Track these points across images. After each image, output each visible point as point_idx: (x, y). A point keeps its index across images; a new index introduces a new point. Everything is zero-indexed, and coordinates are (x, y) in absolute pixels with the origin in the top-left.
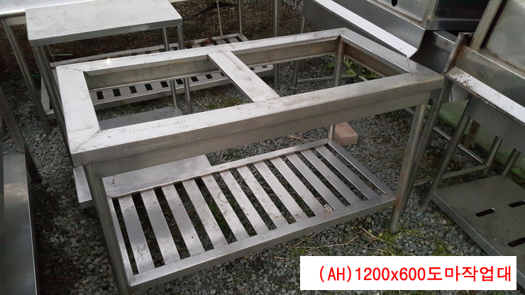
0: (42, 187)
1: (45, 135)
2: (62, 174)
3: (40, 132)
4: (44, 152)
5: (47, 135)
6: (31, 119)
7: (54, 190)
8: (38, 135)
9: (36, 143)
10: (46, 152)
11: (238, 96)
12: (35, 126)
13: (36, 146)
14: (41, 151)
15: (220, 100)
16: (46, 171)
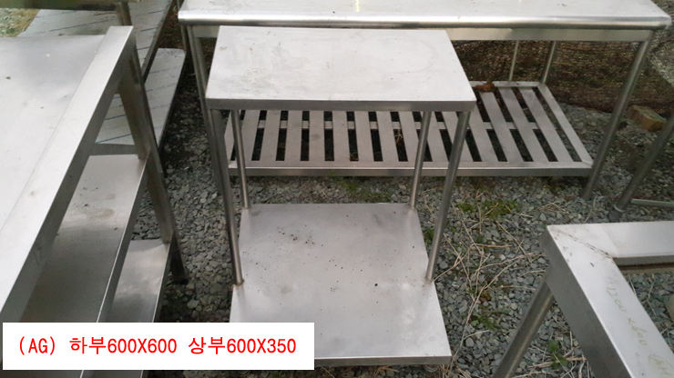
0: (185, 295)
1: (215, 195)
2: (218, 278)
3: (210, 189)
4: (207, 225)
5: (218, 195)
6: (204, 162)
7: (199, 308)
8: (205, 194)
9: (199, 207)
10: (209, 227)
11: (515, 197)
12: (206, 176)
13: (199, 211)
14: (202, 222)
15: (483, 199)
16: (199, 265)
